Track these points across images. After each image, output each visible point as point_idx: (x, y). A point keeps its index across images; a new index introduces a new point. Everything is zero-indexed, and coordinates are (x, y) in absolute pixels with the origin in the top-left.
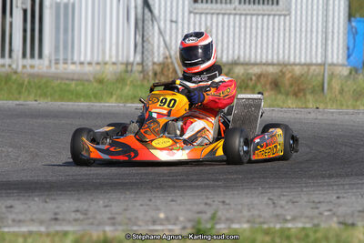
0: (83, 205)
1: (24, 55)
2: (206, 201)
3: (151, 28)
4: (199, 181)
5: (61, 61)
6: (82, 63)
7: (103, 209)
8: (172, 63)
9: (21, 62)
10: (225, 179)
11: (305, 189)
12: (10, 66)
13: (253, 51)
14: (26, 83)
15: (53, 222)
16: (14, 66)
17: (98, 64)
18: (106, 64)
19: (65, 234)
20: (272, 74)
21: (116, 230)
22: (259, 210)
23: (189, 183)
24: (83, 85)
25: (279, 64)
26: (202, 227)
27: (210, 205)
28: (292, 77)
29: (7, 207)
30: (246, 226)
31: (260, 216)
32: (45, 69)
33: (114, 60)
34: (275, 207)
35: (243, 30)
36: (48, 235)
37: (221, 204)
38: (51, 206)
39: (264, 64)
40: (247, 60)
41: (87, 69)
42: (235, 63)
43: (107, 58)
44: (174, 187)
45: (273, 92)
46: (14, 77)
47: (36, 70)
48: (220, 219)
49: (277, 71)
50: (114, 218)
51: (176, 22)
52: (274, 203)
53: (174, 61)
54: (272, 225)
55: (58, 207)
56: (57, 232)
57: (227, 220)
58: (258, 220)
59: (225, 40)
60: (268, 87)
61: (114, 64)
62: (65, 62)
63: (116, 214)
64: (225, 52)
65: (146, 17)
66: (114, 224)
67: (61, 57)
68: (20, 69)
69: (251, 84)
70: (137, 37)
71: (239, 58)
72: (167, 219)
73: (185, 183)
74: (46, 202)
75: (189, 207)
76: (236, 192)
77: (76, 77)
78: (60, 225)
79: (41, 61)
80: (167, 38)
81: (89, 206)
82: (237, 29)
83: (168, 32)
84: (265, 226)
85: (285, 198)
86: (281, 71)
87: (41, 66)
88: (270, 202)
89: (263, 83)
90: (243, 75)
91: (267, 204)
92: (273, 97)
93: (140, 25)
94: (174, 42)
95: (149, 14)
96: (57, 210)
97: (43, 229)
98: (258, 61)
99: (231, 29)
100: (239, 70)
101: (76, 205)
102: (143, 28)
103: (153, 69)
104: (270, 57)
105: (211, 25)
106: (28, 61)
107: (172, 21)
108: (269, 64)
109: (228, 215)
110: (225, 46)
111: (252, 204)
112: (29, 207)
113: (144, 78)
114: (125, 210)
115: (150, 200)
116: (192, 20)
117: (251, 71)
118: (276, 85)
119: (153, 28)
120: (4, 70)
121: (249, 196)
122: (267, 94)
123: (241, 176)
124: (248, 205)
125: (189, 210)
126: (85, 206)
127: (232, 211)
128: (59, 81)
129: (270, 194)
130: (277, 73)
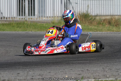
1: (29, 15)
2: (82, 69)
4: (81, 60)
5: (41, 17)
6: (47, 17)
7: (48, 74)
9: (28, 17)
10: (90, 60)
11: (115, 64)
12: (24, 18)
14: (29, 24)
15: (31, 80)
16: (26, 19)
17: (52, 17)
18: (55, 17)
20: (109, 19)
22: (99, 73)
23: (78, 62)
24: (48, 24)
25: (110, 15)
27: (83, 71)
28: (115, 20)
29: (17, 74)
30: (93, 80)
31: (98, 76)
32: (35, 20)
33: (58, 16)
34: (104, 71)
37: (87, 70)
39: (106, 16)
41: (49, 19)
42: (97, 16)
43: (56, 15)
44: (73, 63)
45: (109, 25)
46: (26, 22)
47: (33, 20)
48: (85, 77)
51: (77, 3)
52: (104, 70)
53: (77, 16)
54: (102, 79)
55: (34, 73)
57: (88, 77)
58: (97, 78)
60: (107, 23)
61: (58, 17)
62: (42, 17)
63: (52, 76)
64: (93, 12)
65: (67, 2)
67: (41, 15)
68: (28, 20)
74: (30, 71)
75: (76, 72)
76: (92, 65)
77: (45, 22)
79: (34, 17)
81: (44, 72)
82: (97, 5)
83: (75, 7)
84: (100, 80)
85: (108, 67)
86: (111, 18)
89: (105, 22)
95: (69, 1)
100: (98, 18)
101: (40, 72)
102: (67, 5)
105: (89, 4)
106: (30, 17)
107: (76, 3)
108: (108, 16)
110: (93, 11)
111: (97, 70)
112: (25, 73)
114: (56, 74)
115: (64, 70)
117: (102, 18)
118: (110, 23)
119: (70, 5)
120: (22, 20)
121: (96, 67)
122: (107, 26)
123: (95, 58)
124: (95, 71)
125: (76, 74)
126: (43, 73)
127: (90, 74)
128: (40, 23)
129: (103, 66)
130: (110, 19)
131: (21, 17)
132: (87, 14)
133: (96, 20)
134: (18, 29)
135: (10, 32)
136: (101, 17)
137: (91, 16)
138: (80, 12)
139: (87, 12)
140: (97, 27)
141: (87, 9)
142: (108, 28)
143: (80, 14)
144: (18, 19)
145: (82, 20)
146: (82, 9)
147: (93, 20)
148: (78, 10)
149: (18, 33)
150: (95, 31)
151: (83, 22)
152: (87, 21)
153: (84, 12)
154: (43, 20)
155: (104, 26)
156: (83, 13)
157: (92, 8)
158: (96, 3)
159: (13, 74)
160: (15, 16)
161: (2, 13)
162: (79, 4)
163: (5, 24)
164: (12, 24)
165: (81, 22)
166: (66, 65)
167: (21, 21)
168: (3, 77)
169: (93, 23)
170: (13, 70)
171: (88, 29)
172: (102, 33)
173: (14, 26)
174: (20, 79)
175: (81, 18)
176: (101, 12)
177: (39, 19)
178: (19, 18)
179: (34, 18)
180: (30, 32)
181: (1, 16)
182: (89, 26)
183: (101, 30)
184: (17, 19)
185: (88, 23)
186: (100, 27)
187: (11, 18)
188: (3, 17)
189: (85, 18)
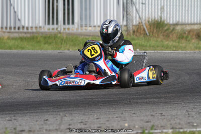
1: (64, 23)
2: (152, 113)
3: (131, 7)
5: (84, 26)
6: (95, 26)
7: (95, 120)
9: (63, 27)
10: (165, 98)
12: (57, 29)
14: (65, 38)
16: (59, 29)
20: (197, 30)
22: (180, 119)
23: (145, 100)
25: (200, 24)
27: (154, 116)
29: (45, 120)
30: (170, 131)
31: (179, 124)
32: (75, 31)
34: (189, 117)
37: (160, 115)
39: (193, 24)
40: (183, 22)
41: (98, 29)
42: (177, 24)
44: (137, 103)
45: (197, 40)
46: (59, 35)
47: (70, 31)
48: (157, 126)
49: (199, 28)
50: (100, 127)
51: (145, 4)
52: (189, 114)
53: (144, 25)
54: (185, 130)
55: (72, 120)
57: (162, 127)
58: (178, 127)
59: (171, 13)
60: (194, 37)
62: (86, 26)
63: (102, 124)
64: (171, 19)
65: (128, 1)
67: (84, 23)
68: (62, 31)
69: (185, 36)
72: (129, 127)
74: (66, 116)
75: (142, 118)
76: (169, 106)
77: (92, 34)
79: (73, 26)
80: (141, 14)
81: (89, 118)
83: (141, 9)
84: (181, 130)
85: (195, 110)
87: (74, 28)
88: (187, 113)
89: (191, 35)
92: (197, 42)
93: (125, 6)
98: (190, 22)
100: (178, 28)
101: (82, 118)
102: (127, 7)
103: (133, 29)
106: (67, 26)
107: (142, 3)
108: (195, 24)
109: (163, 124)
110: (171, 16)
111: (177, 115)
113: (128, 34)
114: (108, 121)
115: (122, 113)
117: (185, 28)
118: (198, 36)
119: (132, 7)
120: (53, 31)
121: (176, 109)
122: (193, 41)
123: (174, 95)
124: (174, 116)
125: (142, 120)
126: (87, 119)
127: (165, 120)
128: (83, 37)
129: (188, 108)
130: (199, 30)
131: (51, 26)
132: (161, 21)
133: (177, 31)
134: (47, 45)
135: (33, 51)
136: (184, 26)
137: (167, 25)
138: (149, 18)
139: (161, 18)
140: (178, 42)
141: (161, 13)
142: (195, 45)
143: (149, 22)
144: (46, 30)
145: (152, 30)
146: (153, 13)
147: (170, 31)
148: (145, 14)
149: (46, 52)
150: (174, 49)
151: (154, 34)
152: (161, 33)
153: (156, 19)
154: (88, 31)
155: (189, 40)
156: (154, 20)
157: (169, 12)
158: (176, 3)
159: (37, 121)
160: (41, 25)
161: (19, 20)
163: (25, 39)
164: (37, 38)
165: (151, 35)
166: (126, 106)
167: (51, 32)
168: (20, 125)
169: (171, 36)
170: (38, 114)
171: (162, 47)
172: (185, 53)
173: (39, 42)
174: (48, 129)
175: (150, 28)
176: (184, 18)
177: (82, 30)
178: (48, 28)
180: (66, 51)
181: (19, 25)
182: (164, 41)
183: (184, 48)
184: (44, 29)
185: (161, 37)
186: (182, 43)
187: (34, 29)
188: (21, 27)
189: (157, 28)
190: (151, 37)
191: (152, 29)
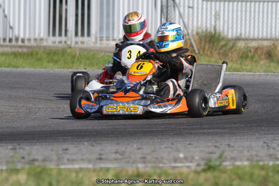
0: (121, 148)
1: (76, 34)
2: (215, 144)
3: (173, 12)
4: (210, 129)
7: (136, 151)
8: (189, 39)
9: (74, 39)
10: (230, 128)
12: (65, 42)
13: (252, 29)
14: (78, 53)
15: (98, 161)
16: (69, 43)
19: (108, 170)
20: (267, 47)
21: (146, 167)
22: (257, 151)
23: (202, 131)
25: (271, 39)
26: (212, 164)
27: (218, 147)
29: (63, 150)
30: (246, 163)
31: (257, 156)
32: (92, 45)
34: (269, 148)
35: (244, 13)
36: (94, 170)
37: (227, 147)
38: (97, 149)
39: (260, 40)
40: (247, 36)
42: (238, 39)
44: (191, 134)
45: (267, 61)
46: (69, 51)
47: (85, 46)
48: (226, 158)
50: (144, 158)
51: (192, 8)
52: (268, 146)
53: (191, 38)
54: (266, 163)
55: (102, 150)
56: (101, 169)
57: (232, 158)
58: (255, 159)
59: (230, 21)
60: (263, 57)
62: (108, 39)
63: (147, 154)
64: (230, 30)
65: (169, 4)
66: (144, 162)
67: (105, 35)
68: (73, 45)
69: (250, 55)
70: (163, 19)
71: (241, 35)
72: (185, 158)
73: (199, 131)
74: (93, 146)
75: (202, 149)
76: (238, 137)
78: (104, 163)
79: (89, 39)
80: (186, 20)
81: (126, 148)
82: (239, 13)
83: (186, 15)
84: (261, 163)
85: (277, 142)
86: (273, 44)
87: (89, 42)
88: (265, 145)
89: (259, 54)
90: (244, 47)
91: (263, 147)
92: (268, 65)
93: (165, 10)
94: (191, 23)
95: (172, 2)
96: (101, 152)
97: (90, 166)
98: (256, 37)
99: (235, 13)
100: (241, 44)
101: (116, 148)
102: (167, 12)
104: (265, 34)
105: (220, 9)
106: (80, 39)
107: (189, 7)
108: (264, 40)
109: (232, 155)
110: (230, 26)
111: (251, 146)
112: (80, 149)
114: (154, 151)
115: (173, 144)
116: (204, 6)
117: (250, 45)
118: (269, 55)
120: (61, 45)
121: (249, 140)
122: (262, 62)
123: (242, 125)
124: (248, 147)
125: (201, 151)
127: (235, 152)
128: (103, 54)
129: (265, 139)
130: (270, 46)
131: (57, 39)
132: (215, 33)
133: (238, 48)
134: (51, 64)
135: (33, 69)
137: (223, 39)
138: (197, 28)
139: (215, 30)
140: (241, 64)
141: (215, 22)
144: (50, 44)
145: (203, 47)
146: (204, 21)
147: (228, 47)
149: (52, 71)
151: (206, 52)
152: (216, 50)
153: (209, 30)
155: (256, 61)
156: (206, 30)
157: (226, 21)
159: (52, 150)
160: (42, 36)
161: (11, 28)
162: (195, 10)
163: (20, 54)
164: (37, 54)
165: (201, 52)
166: (176, 136)
167: (57, 47)
169: (230, 55)
172: (253, 75)
173: (40, 59)
174: (71, 158)
175: (200, 43)
178: (52, 41)
179: (88, 41)
180: (82, 70)
181: (11, 36)
184: (47, 42)
185: (216, 56)
186: (245, 65)
187: (32, 41)
188: (14, 38)
189: (209, 43)
190: (202, 55)
191: (203, 44)
